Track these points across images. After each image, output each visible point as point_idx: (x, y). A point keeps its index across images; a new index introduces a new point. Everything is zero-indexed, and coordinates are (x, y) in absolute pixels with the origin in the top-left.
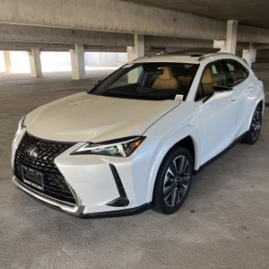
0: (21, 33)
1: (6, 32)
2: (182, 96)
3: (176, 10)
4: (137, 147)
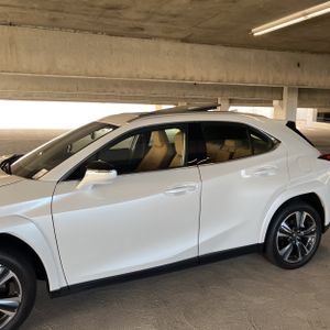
3: (302, 51)
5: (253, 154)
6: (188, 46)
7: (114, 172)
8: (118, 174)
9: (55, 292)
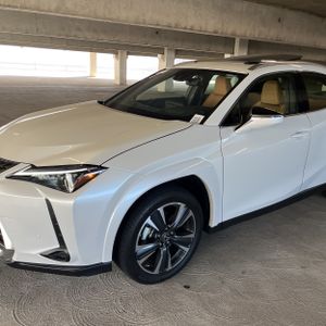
0: (95, 31)
1: (79, 29)
2: (202, 117)
3: (284, 7)
4: (89, 180)
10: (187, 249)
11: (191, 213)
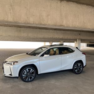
5: (70, 53)
6: (55, 31)
7: (49, 55)
8: (50, 55)
9: (39, 74)
10: (33, 77)
11: (33, 71)
